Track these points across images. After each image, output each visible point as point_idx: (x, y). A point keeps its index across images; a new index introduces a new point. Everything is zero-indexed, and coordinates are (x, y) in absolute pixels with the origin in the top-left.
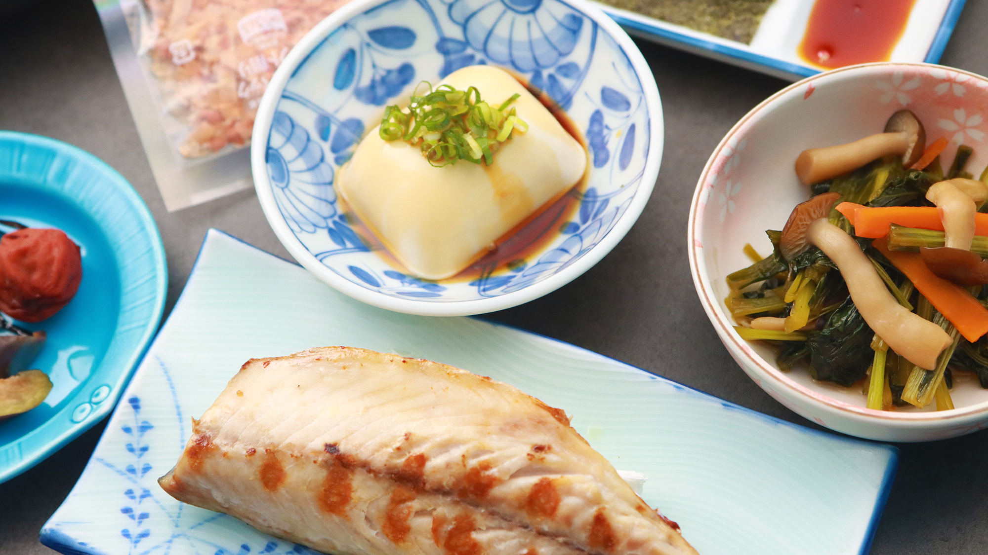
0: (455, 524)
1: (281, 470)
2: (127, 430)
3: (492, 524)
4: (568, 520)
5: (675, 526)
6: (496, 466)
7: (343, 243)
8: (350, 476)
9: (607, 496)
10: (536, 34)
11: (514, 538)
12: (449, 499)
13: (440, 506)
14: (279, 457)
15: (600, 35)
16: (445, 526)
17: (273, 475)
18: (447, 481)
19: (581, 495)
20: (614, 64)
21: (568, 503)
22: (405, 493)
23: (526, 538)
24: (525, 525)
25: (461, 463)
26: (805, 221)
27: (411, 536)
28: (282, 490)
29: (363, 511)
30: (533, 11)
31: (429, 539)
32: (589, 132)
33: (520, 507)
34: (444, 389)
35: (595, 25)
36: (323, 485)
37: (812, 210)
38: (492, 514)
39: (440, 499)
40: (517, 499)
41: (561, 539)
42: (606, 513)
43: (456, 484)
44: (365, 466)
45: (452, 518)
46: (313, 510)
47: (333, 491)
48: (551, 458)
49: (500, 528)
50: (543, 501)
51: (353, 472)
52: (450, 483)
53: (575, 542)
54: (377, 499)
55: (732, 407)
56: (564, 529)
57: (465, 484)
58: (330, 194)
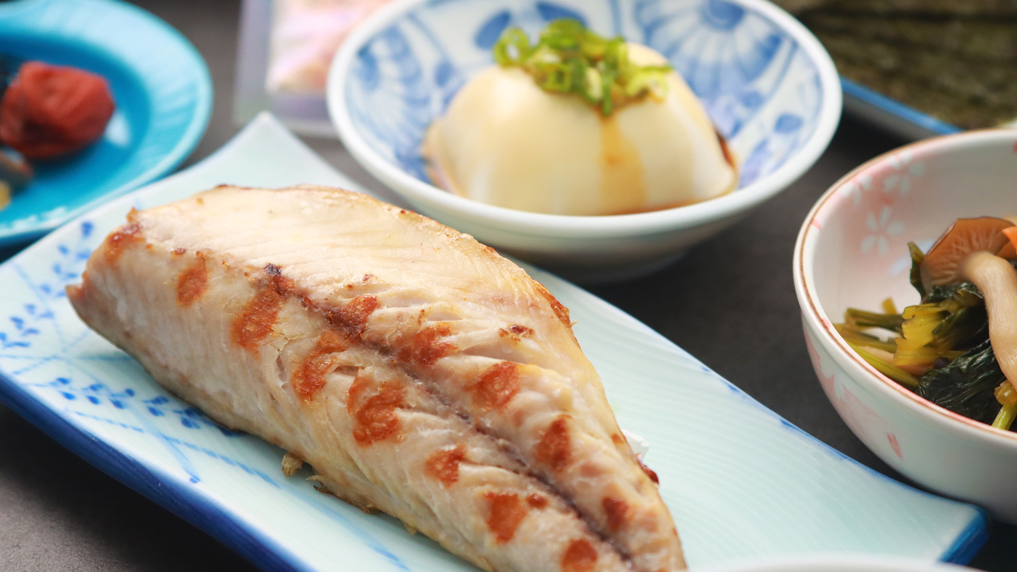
0: (380, 392)
1: (204, 281)
2: (64, 250)
3: (425, 404)
4: (519, 418)
5: (654, 477)
6: (456, 334)
8: (281, 304)
9: (578, 404)
11: (445, 427)
12: (385, 360)
13: (371, 364)
14: (208, 265)
16: (368, 389)
17: (193, 285)
18: (391, 335)
19: (546, 391)
20: (801, 88)
21: (524, 398)
22: (337, 340)
23: (460, 431)
24: (464, 415)
25: (417, 317)
26: (962, 245)
27: (323, 395)
28: (196, 306)
29: (279, 350)
31: (343, 402)
33: (467, 389)
34: (435, 248)
35: (795, 45)
36: (244, 308)
37: (974, 236)
38: (431, 391)
39: (375, 356)
40: (468, 376)
41: (501, 442)
42: (569, 423)
43: (400, 341)
44: (303, 297)
45: (381, 382)
46: (222, 339)
47: (254, 318)
48: (527, 344)
49: (434, 412)
50: (497, 387)
51: (285, 300)
52: (394, 338)
53: (518, 450)
54: (301, 340)
55: (793, 427)
56: (511, 428)
57: (410, 344)
58: (418, 133)
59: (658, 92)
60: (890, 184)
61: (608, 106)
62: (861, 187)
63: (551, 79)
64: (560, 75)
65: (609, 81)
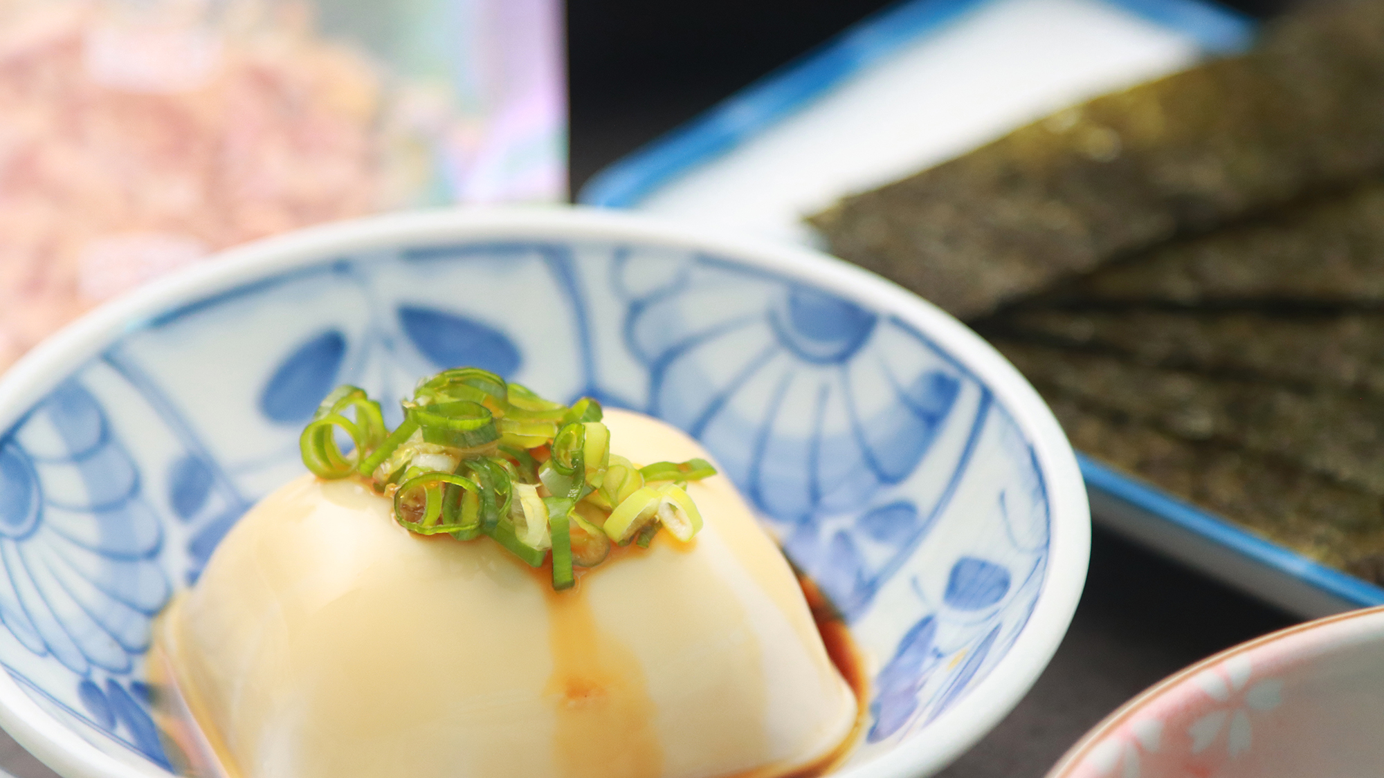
7: (112, 722)
10: (836, 422)
15: (994, 421)
20: (1002, 497)
30: (842, 358)
32: (888, 672)
35: (987, 397)
58: (135, 631)
59: (678, 528)
60: (1204, 733)
61: (563, 569)
62: (1140, 748)
63: (433, 509)
64: (455, 497)
65: (565, 509)
